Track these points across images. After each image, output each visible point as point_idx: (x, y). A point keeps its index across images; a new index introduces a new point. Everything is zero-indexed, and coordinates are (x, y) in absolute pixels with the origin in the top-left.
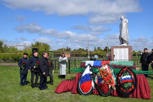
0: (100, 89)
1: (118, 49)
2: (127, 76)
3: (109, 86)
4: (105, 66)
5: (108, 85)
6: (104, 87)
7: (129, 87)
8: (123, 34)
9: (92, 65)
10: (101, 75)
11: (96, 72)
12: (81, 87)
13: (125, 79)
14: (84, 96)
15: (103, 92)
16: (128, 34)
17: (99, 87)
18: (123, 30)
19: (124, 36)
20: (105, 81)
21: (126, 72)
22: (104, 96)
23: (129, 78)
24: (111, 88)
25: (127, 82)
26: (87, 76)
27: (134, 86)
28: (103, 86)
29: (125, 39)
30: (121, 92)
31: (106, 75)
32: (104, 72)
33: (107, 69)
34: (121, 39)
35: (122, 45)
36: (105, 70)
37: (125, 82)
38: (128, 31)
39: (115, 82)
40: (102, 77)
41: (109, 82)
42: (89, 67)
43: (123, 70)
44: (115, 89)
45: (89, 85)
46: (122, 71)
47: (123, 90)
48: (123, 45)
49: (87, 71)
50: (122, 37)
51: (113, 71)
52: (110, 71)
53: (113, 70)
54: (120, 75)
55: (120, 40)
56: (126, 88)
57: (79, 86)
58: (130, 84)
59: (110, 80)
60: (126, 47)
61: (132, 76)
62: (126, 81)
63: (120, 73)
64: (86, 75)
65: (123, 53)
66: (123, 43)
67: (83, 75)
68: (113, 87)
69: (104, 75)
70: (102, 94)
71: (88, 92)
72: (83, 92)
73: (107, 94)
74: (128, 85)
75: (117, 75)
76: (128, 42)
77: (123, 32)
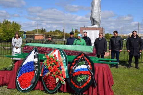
0: (45, 83)
2: (82, 66)
3: (56, 80)
4: (55, 51)
5: (55, 78)
6: (50, 80)
7: (84, 81)
10: (47, 64)
11: (42, 59)
12: (19, 80)
13: (79, 70)
15: (48, 88)
16: (100, 14)
17: (44, 80)
18: (95, 9)
19: (96, 16)
20: (52, 73)
21: (81, 60)
22: (49, 93)
23: (84, 69)
24: (59, 81)
25: (82, 74)
26: (28, 65)
28: (48, 79)
30: (72, 88)
31: (53, 64)
32: (52, 60)
33: (57, 56)
35: (93, 26)
36: (54, 58)
37: (78, 75)
38: (100, 10)
39: (66, 74)
40: (48, 67)
41: (57, 74)
42: (34, 52)
43: (78, 58)
44: (64, 83)
46: (77, 59)
47: (76, 86)
48: (94, 26)
49: (31, 58)
50: (93, 17)
51: (64, 58)
52: (60, 58)
53: (66, 57)
54: (73, 64)
55: (91, 21)
56: (79, 83)
58: (84, 77)
59: (59, 71)
60: (96, 29)
63: (73, 61)
64: (28, 63)
66: (94, 25)
67: (24, 64)
68: (61, 81)
69: (51, 65)
70: (47, 90)
71: (27, 87)
72: (21, 88)
73: (54, 90)
74: (82, 78)
75: (69, 65)
76: (100, 23)
77: (94, 11)
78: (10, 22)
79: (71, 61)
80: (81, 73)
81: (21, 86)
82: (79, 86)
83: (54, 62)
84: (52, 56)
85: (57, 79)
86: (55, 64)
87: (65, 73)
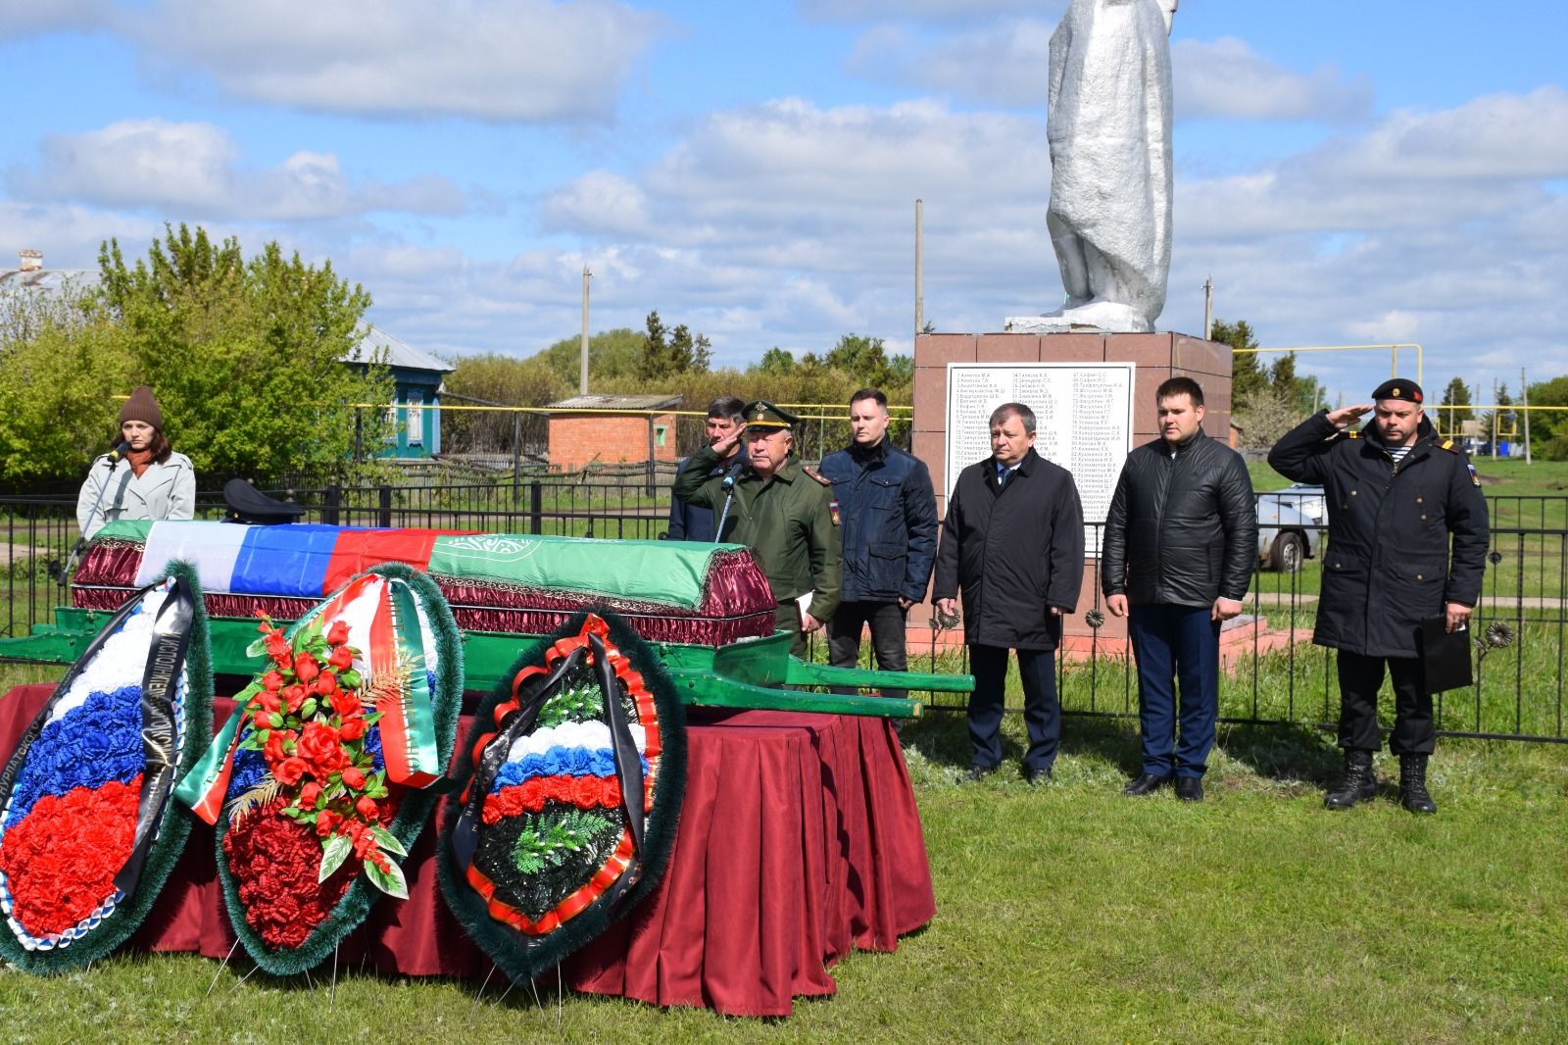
0: (236, 881)
2: (567, 724)
3: (319, 854)
4: (353, 594)
5: (314, 838)
6: (270, 858)
7: (573, 871)
8: (1081, 169)
13: (535, 769)
15: (256, 930)
17: (226, 857)
18: (1087, 111)
19: (1102, 195)
20: (288, 793)
22: (265, 980)
23: (584, 758)
25: (558, 807)
26: (98, 724)
28: (258, 851)
29: (1113, 237)
30: (471, 928)
31: (310, 705)
32: (307, 670)
33: (359, 640)
36: (326, 654)
37: (527, 810)
40: (266, 735)
41: (332, 805)
43: (552, 654)
44: (399, 887)
46: (540, 662)
47: (500, 910)
51: (433, 657)
53: (444, 646)
54: (501, 711)
56: (529, 882)
58: (579, 832)
59: (355, 774)
60: (1103, 347)
61: (639, 734)
62: (546, 793)
63: (508, 685)
64: (98, 702)
66: (1089, 296)
67: (61, 710)
68: (369, 868)
69: (286, 717)
70: (252, 950)
71: (75, 925)
72: (18, 930)
73: (305, 953)
74: (556, 837)
75: (469, 720)
76: (1155, 277)
77: (1079, 140)
78: (230, 257)
79: (489, 687)
80: (547, 788)
81: (19, 918)
82: (530, 909)
83: (319, 697)
84: (315, 639)
85: (335, 851)
86: (328, 712)
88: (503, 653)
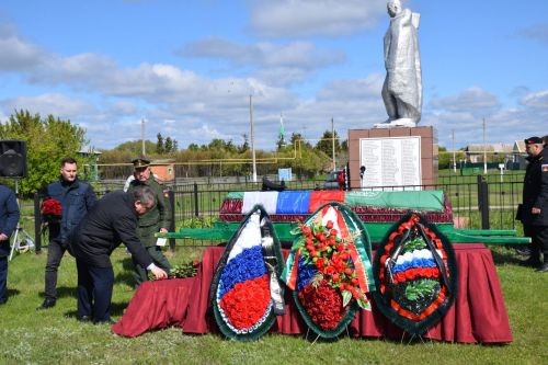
0: (305, 308)
1: (378, 142)
2: (416, 251)
3: (342, 298)
4: (325, 212)
5: (338, 291)
6: (324, 300)
7: (427, 299)
8: (397, 77)
9: (271, 209)
10: (308, 250)
11: (286, 238)
12: (224, 304)
13: (410, 266)
14: (240, 344)
15: (318, 324)
16: (419, 76)
17: (300, 300)
18: (399, 59)
19: (404, 85)
20: (327, 277)
21: (413, 237)
22: (321, 340)
23: (424, 261)
24: (353, 303)
25: (419, 278)
26: (249, 259)
27: (447, 294)
28: (318, 297)
29: (407, 98)
30: (393, 320)
31: (329, 249)
32: (322, 238)
33: (336, 227)
34: (389, 99)
35: (394, 123)
36: (326, 231)
37: (408, 280)
38: (417, 63)
39: (370, 278)
40: (315, 259)
41: (343, 281)
42: (258, 217)
43: (401, 228)
44: (368, 307)
45: (258, 296)
46: (398, 231)
47: (403, 313)
48: (399, 122)
49: (251, 237)
50: (395, 88)
51: (358, 232)
52: (345, 234)
53: (361, 227)
54: (388, 248)
55: (386, 104)
56: (413, 303)
57: (218, 301)
58: (429, 285)
59: (348, 270)
61: (439, 252)
62: (415, 274)
63: (386, 240)
64: (246, 251)
65: (398, 156)
66: (397, 116)
67: (232, 255)
68: (359, 301)
69: (322, 253)
70: (316, 331)
71: (254, 324)
72: (232, 328)
73: (336, 330)
74: (421, 288)
76: (419, 110)
77: (397, 68)
79: (380, 240)
80: (415, 272)
82: (415, 311)
83: (331, 246)
84: (320, 227)
86: (336, 250)
87: (366, 278)
88: (381, 229)
